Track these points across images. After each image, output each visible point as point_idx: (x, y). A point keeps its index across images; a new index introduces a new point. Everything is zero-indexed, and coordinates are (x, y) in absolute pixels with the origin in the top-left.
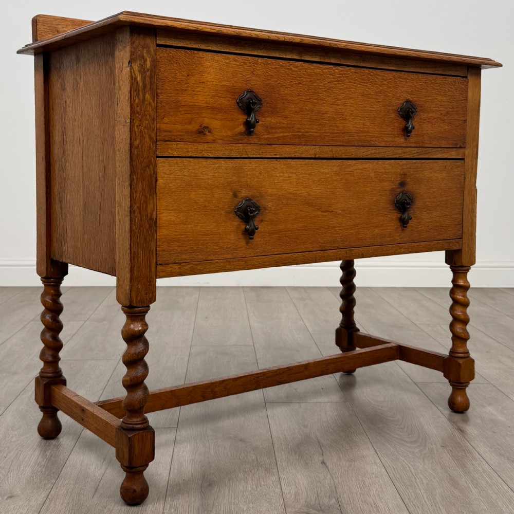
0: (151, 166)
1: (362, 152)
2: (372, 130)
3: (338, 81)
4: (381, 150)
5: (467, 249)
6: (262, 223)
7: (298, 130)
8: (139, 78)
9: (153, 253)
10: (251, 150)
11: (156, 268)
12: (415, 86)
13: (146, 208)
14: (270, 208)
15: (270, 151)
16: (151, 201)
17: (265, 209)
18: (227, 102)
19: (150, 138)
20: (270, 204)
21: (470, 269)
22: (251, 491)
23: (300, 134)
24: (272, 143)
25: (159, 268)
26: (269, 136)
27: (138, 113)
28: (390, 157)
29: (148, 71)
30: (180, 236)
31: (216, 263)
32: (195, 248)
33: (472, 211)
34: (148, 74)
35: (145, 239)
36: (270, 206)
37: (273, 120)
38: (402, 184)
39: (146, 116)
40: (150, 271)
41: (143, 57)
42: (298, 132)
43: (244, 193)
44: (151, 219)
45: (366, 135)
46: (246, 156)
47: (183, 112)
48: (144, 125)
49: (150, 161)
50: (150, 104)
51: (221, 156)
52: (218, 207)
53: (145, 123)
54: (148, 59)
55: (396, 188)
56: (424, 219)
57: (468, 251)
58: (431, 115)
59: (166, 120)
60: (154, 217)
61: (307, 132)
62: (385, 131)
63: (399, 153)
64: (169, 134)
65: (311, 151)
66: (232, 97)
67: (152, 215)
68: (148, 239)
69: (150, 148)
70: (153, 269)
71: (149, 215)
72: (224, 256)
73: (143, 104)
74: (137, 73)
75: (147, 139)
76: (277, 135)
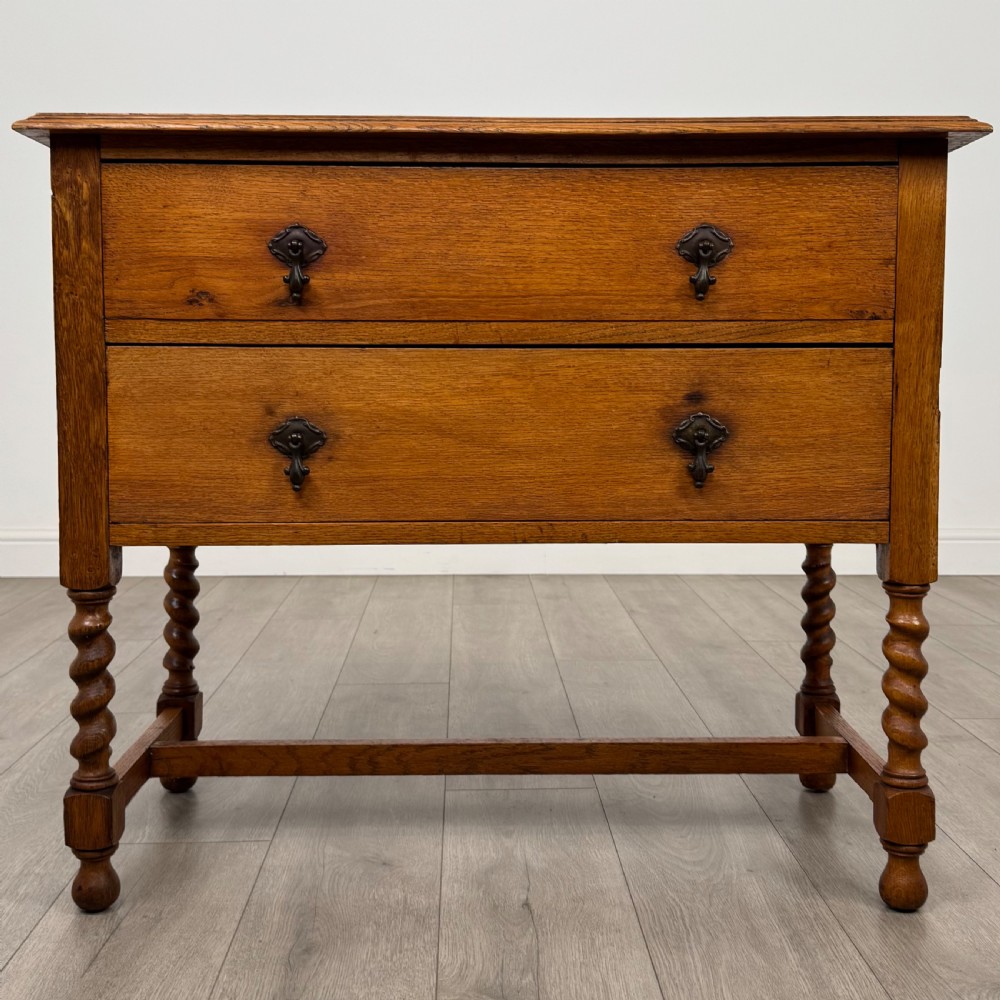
0: (95, 360)
1: (576, 333)
2: (604, 288)
3: (511, 196)
4: (631, 327)
5: (906, 546)
6: (331, 464)
7: (412, 293)
8: (69, 217)
9: (101, 504)
10: (303, 332)
11: (108, 528)
12: (725, 193)
13: (87, 428)
14: (350, 435)
15: (344, 333)
16: (97, 418)
17: (337, 437)
18: (250, 247)
19: (93, 314)
20: (348, 431)
21: (928, 590)
22: (380, 961)
23: (414, 300)
24: (349, 318)
25: (114, 529)
26: (341, 306)
27: (68, 273)
28: (658, 342)
29: (85, 204)
30: (154, 478)
31: (230, 528)
32: (186, 500)
33: (922, 462)
34: (86, 208)
35: (86, 480)
36: (348, 433)
37: (352, 277)
38: (695, 398)
39: (83, 277)
40: (97, 531)
41: (76, 182)
42: (412, 297)
43: (288, 408)
44: (97, 446)
45: (586, 299)
46: (293, 342)
47: (157, 269)
48: (80, 292)
49: (92, 351)
50: (90, 258)
51: (238, 342)
52: (233, 430)
53: (82, 289)
54: (85, 185)
55: (678, 406)
56: (763, 472)
57: (912, 551)
58: (777, 252)
59: (124, 283)
60: (102, 443)
61: (433, 297)
62: (638, 290)
63: (684, 332)
64: (128, 305)
65: (445, 333)
66: (259, 238)
67: (97, 440)
68: (91, 480)
69: (91, 329)
70: (102, 530)
71: (93, 440)
72: (247, 517)
73: (77, 257)
74: (64, 209)
75: (86, 315)
76: (358, 304)
